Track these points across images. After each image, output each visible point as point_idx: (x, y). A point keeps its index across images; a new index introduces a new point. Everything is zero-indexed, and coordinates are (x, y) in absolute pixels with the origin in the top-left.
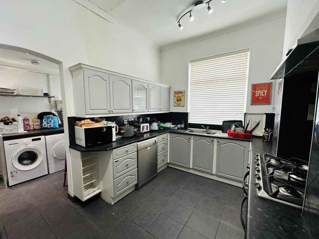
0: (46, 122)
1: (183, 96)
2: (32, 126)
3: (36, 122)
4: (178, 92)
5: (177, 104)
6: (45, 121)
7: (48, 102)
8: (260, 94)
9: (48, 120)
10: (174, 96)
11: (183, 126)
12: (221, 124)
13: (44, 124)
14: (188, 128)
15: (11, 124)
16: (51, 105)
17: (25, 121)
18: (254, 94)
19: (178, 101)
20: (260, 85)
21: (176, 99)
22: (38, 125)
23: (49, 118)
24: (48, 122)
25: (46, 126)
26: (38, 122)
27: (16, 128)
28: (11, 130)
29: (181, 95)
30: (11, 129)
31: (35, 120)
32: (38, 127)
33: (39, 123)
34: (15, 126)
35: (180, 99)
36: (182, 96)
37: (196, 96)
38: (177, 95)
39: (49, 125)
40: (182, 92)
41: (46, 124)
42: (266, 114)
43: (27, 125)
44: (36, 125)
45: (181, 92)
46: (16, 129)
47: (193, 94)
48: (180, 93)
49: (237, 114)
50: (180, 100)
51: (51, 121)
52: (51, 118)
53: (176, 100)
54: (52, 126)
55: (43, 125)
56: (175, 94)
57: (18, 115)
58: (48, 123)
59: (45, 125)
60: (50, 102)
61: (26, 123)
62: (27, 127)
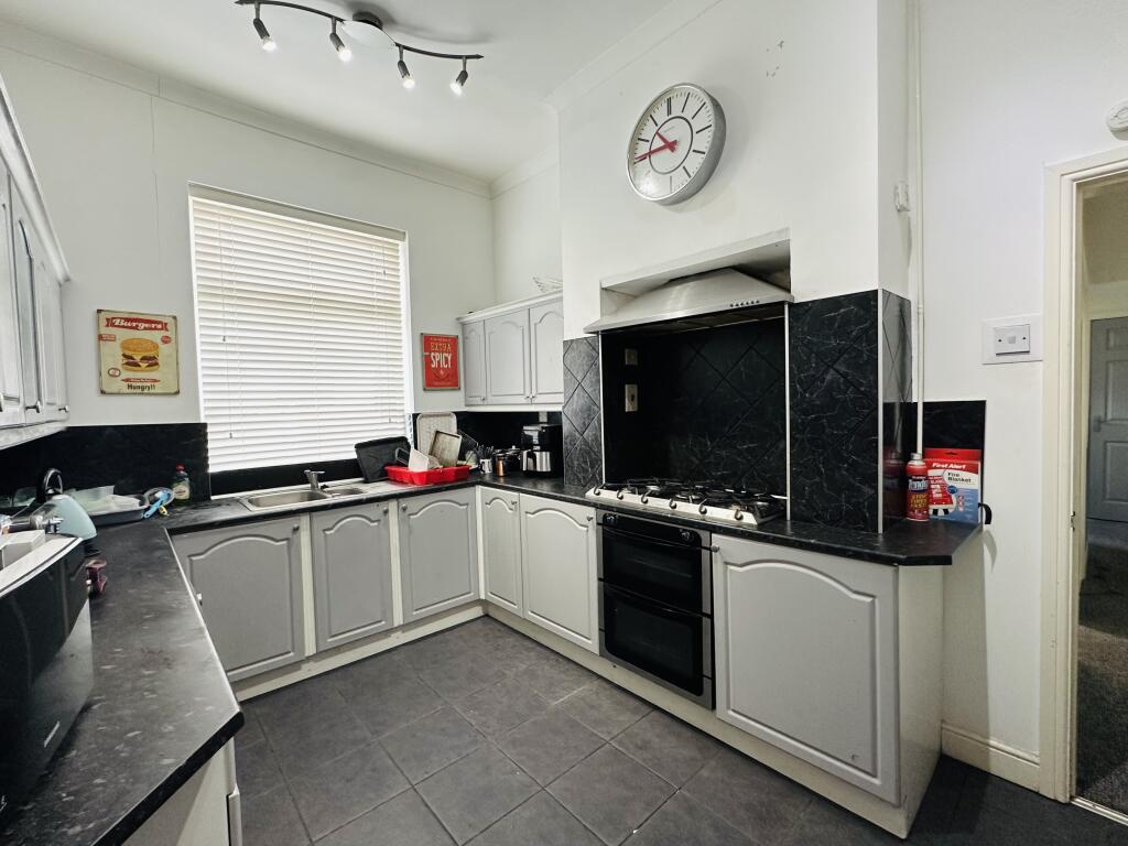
1: (166, 340)
4: (127, 320)
5: (127, 380)
8: (439, 362)
10: (100, 337)
11: (183, 490)
12: (354, 456)
14: (213, 498)
18: (427, 361)
19: (131, 362)
20: (437, 338)
21: (120, 352)
29: (156, 336)
35: (151, 354)
36: (159, 341)
37: (233, 349)
38: (123, 334)
40: (165, 320)
42: (456, 413)
45: (152, 323)
47: (220, 340)
48: (144, 325)
49: (390, 417)
50: (152, 362)
53: (120, 361)
56: (110, 323)
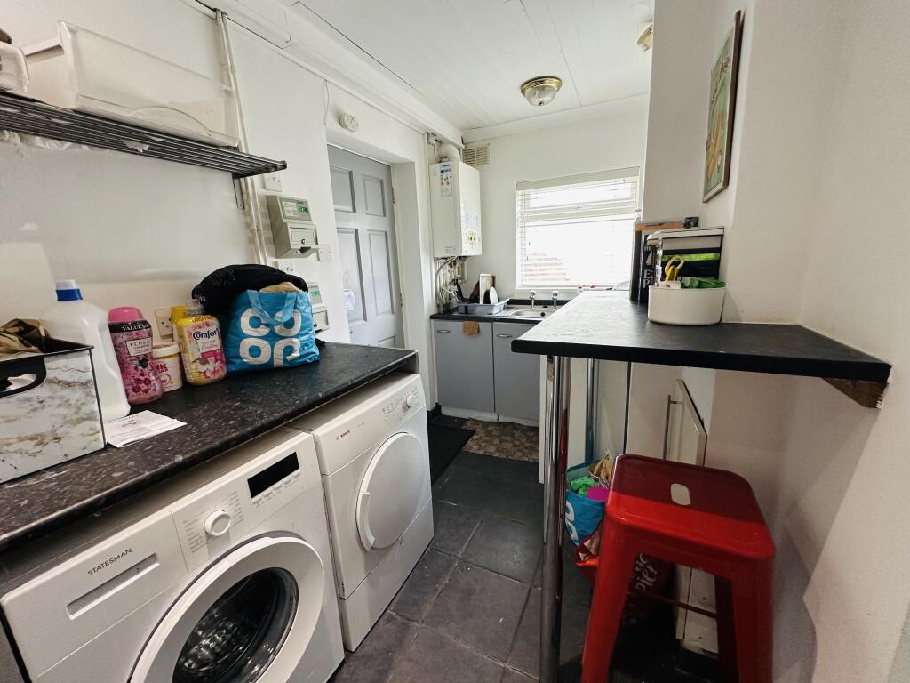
0: (264, 331)
2: (172, 366)
3: (196, 336)
6: (255, 323)
7: (234, 206)
9: (273, 316)
13: (246, 345)
15: (28, 378)
16: (248, 225)
17: (123, 337)
22: (214, 353)
23: (279, 303)
24: (277, 329)
25: (263, 358)
26: (208, 335)
27: (86, 410)
28: (39, 440)
30: (42, 423)
31: (189, 323)
32: (211, 371)
33: (215, 343)
34: (76, 395)
39: (280, 346)
41: (265, 346)
43: (144, 362)
44: (203, 359)
46: (90, 417)
51: (290, 324)
52: (291, 302)
54: (296, 354)
55: (244, 350)
57: (66, 295)
58: (273, 338)
59: (255, 351)
60: (243, 203)
61: (134, 349)
62: (147, 382)
